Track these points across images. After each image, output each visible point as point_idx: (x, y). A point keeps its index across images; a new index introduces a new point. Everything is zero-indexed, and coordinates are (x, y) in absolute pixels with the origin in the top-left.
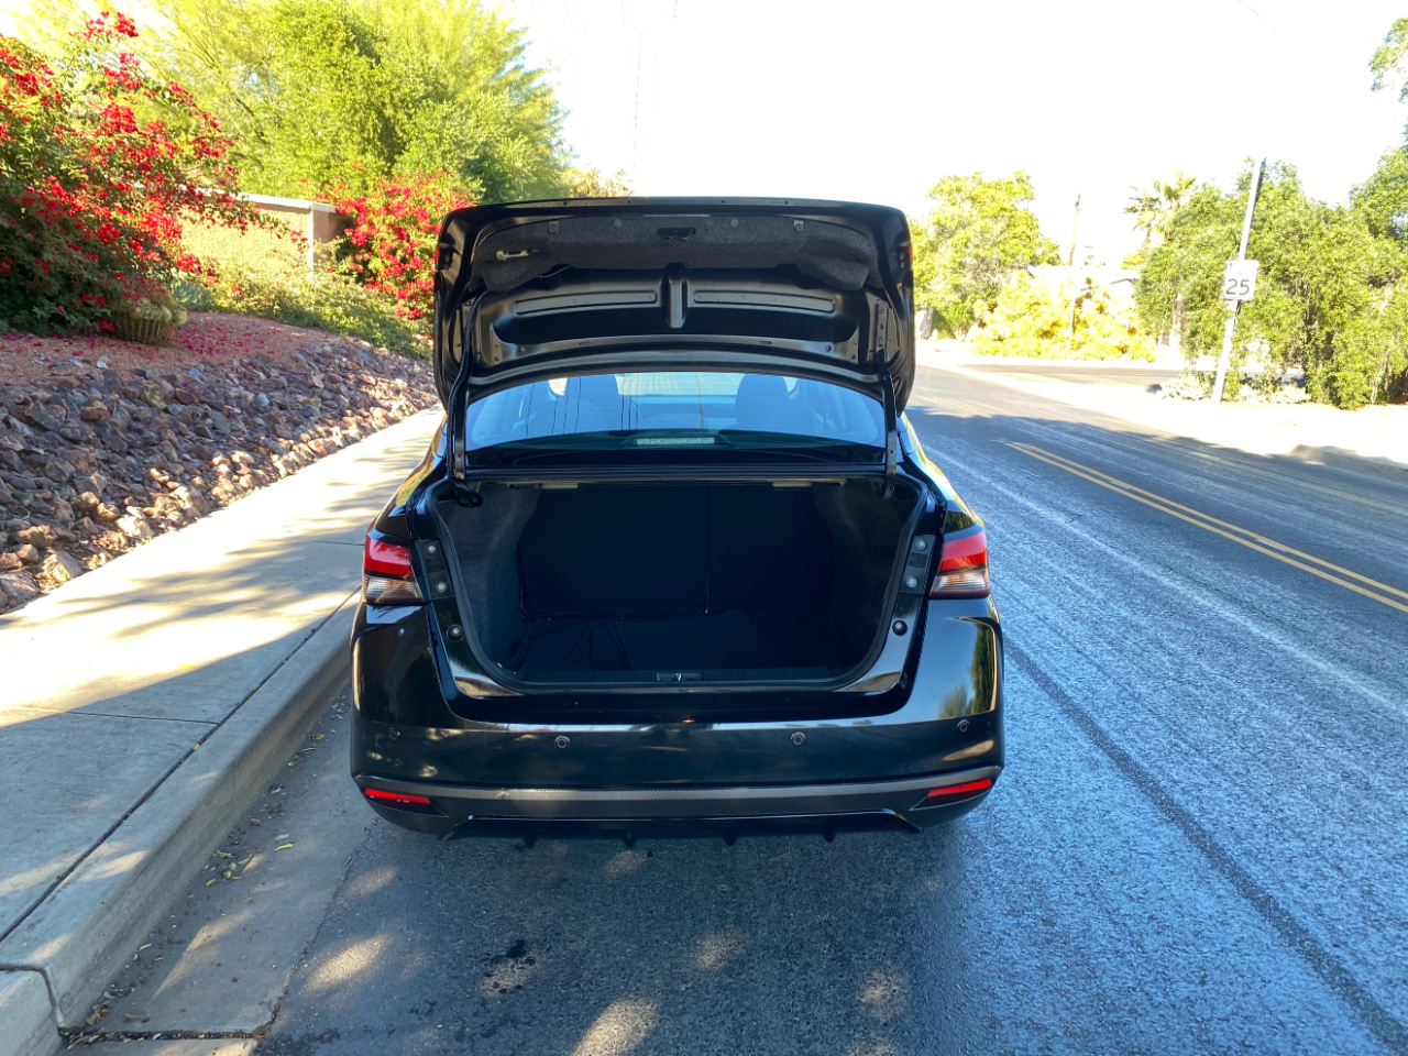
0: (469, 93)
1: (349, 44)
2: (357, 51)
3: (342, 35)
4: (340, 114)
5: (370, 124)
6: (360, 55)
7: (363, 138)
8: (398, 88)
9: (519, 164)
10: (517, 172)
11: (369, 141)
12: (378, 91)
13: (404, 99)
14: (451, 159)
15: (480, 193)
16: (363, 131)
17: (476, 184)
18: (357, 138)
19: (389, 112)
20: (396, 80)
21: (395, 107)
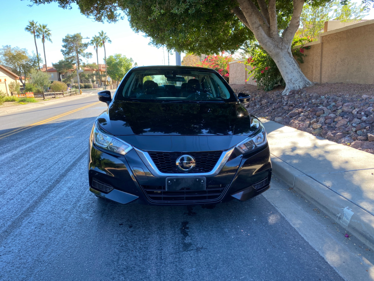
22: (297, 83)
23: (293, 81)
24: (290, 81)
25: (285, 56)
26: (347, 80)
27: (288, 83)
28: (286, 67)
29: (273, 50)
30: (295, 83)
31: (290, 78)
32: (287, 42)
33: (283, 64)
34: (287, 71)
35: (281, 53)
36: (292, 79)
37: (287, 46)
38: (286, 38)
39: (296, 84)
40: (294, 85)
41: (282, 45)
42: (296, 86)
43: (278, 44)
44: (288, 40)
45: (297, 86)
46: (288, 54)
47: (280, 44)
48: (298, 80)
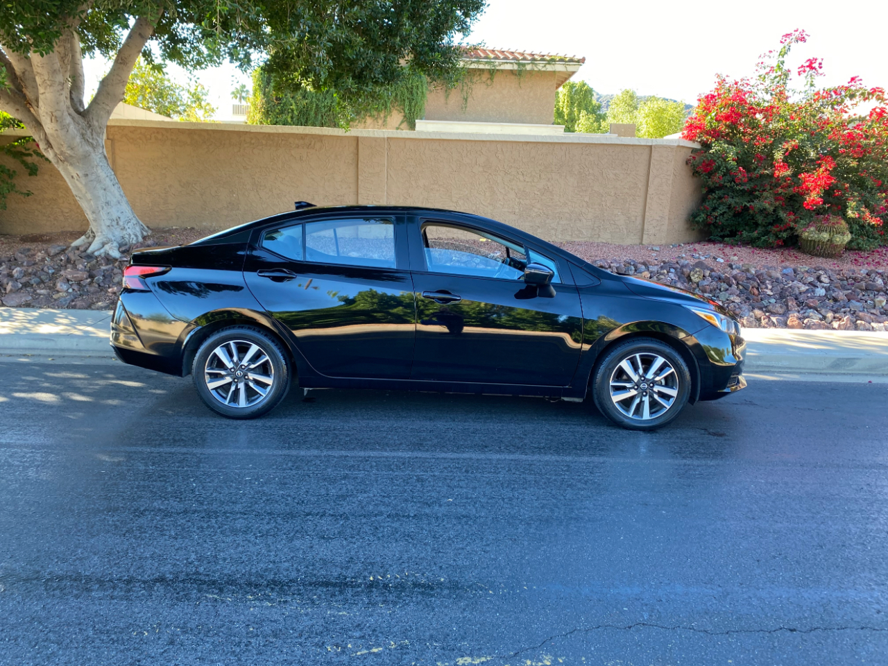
22: (131, 227)
23: (121, 223)
24: (114, 223)
25: (101, 164)
26: (204, 224)
27: (109, 226)
28: (105, 190)
29: (80, 145)
30: (127, 227)
31: (115, 215)
32: (99, 130)
33: (99, 182)
34: (108, 199)
35: (93, 155)
36: (119, 218)
37: (100, 141)
38: (97, 121)
39: (128, 230)
40: (125, 232)
41: (92, 135)
42: (130, 235)
43: (84, 132)
44: (100, 128)
45: (131, 233)
46: (105, 161)
47: (89, 132)
48: (132, 221)
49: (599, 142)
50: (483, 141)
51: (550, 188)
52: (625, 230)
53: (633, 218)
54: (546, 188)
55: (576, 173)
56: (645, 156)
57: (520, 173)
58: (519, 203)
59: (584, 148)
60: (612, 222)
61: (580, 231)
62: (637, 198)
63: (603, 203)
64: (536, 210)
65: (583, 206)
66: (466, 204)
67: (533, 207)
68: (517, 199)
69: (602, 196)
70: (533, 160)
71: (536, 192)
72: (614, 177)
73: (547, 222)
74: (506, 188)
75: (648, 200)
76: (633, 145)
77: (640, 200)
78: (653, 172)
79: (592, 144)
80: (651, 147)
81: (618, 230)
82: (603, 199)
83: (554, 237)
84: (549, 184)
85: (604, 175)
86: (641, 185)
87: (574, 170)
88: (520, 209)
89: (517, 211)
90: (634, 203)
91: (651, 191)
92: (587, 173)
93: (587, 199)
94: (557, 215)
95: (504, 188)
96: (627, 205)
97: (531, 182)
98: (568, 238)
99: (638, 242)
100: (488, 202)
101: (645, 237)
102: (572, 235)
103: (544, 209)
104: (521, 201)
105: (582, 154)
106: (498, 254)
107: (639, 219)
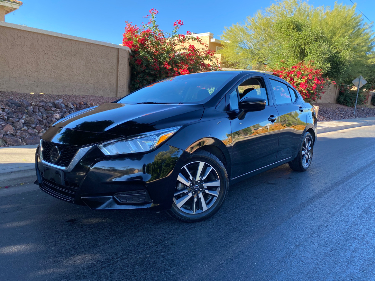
0: (336, 38)
1: (294, 29)
2: (296, 30)
3: (292, 27)
4: (288, 49)
5: (296, 51)
6: (297, 31)
7: (295, 55)
8: (307, 39)
9: (347, 58)
10: (346, 60)
11: (297, 55)
12: (300, 41)
13: (308, 42)
14: (320, 58)
15: (329, 68)
16: (295, 53)
17: (329, 65)
18: (292, 54)
19: (303, 46)
20: (306, 37)
21: (305, 45)
49: (95, 43)
50: (29, 31)
51: (71, 65)
52: (109, 90)
53: (112, 84)
54: (69, 64)
55: (84, 58)
56: (116, 54)
57: (53, 54)
58: (54, 72)
59: (87, 45)
60: (103, 85)
61: (88, 90)
62: (113, 74)
63: (99, 76)
64: (64, 77)
65: (89, 76)
66: (19, 70)
67: (62, 75)
68: (52, 70)
69: (98, 72)
70: (60, 48)
71: (64, 67)
72: (103, 62)
73: (71, 84)
74: (46, 62)
75: (119, 75)
76: (110, 47)
77: (115, 75)
78: (120, 62)
79: (92, 43)
80: (118, 49)
81: (106, 90)
82: (98, 73)
83: (75, 93)
84: (71, 63)
85: (98, 61)
86: (115, 68)
87: (83, 56)
88: (54, 76)
89: (53, 76)
90: (112, 76)
91: (119, 71)
92: (90, 59)
93: (90, 73)
94: (76, 81)
95: (44, 62)
96: (109, 77)
97: (60, 60)
98: (82, 93)
99: (115, 96)
100: (35, 70)
101: (118, 93)
102: (84, 92)
103: (69, 76)
104: (55, 71)
105: (87, 48)
106: (61, 101)
107: (115, 84)
